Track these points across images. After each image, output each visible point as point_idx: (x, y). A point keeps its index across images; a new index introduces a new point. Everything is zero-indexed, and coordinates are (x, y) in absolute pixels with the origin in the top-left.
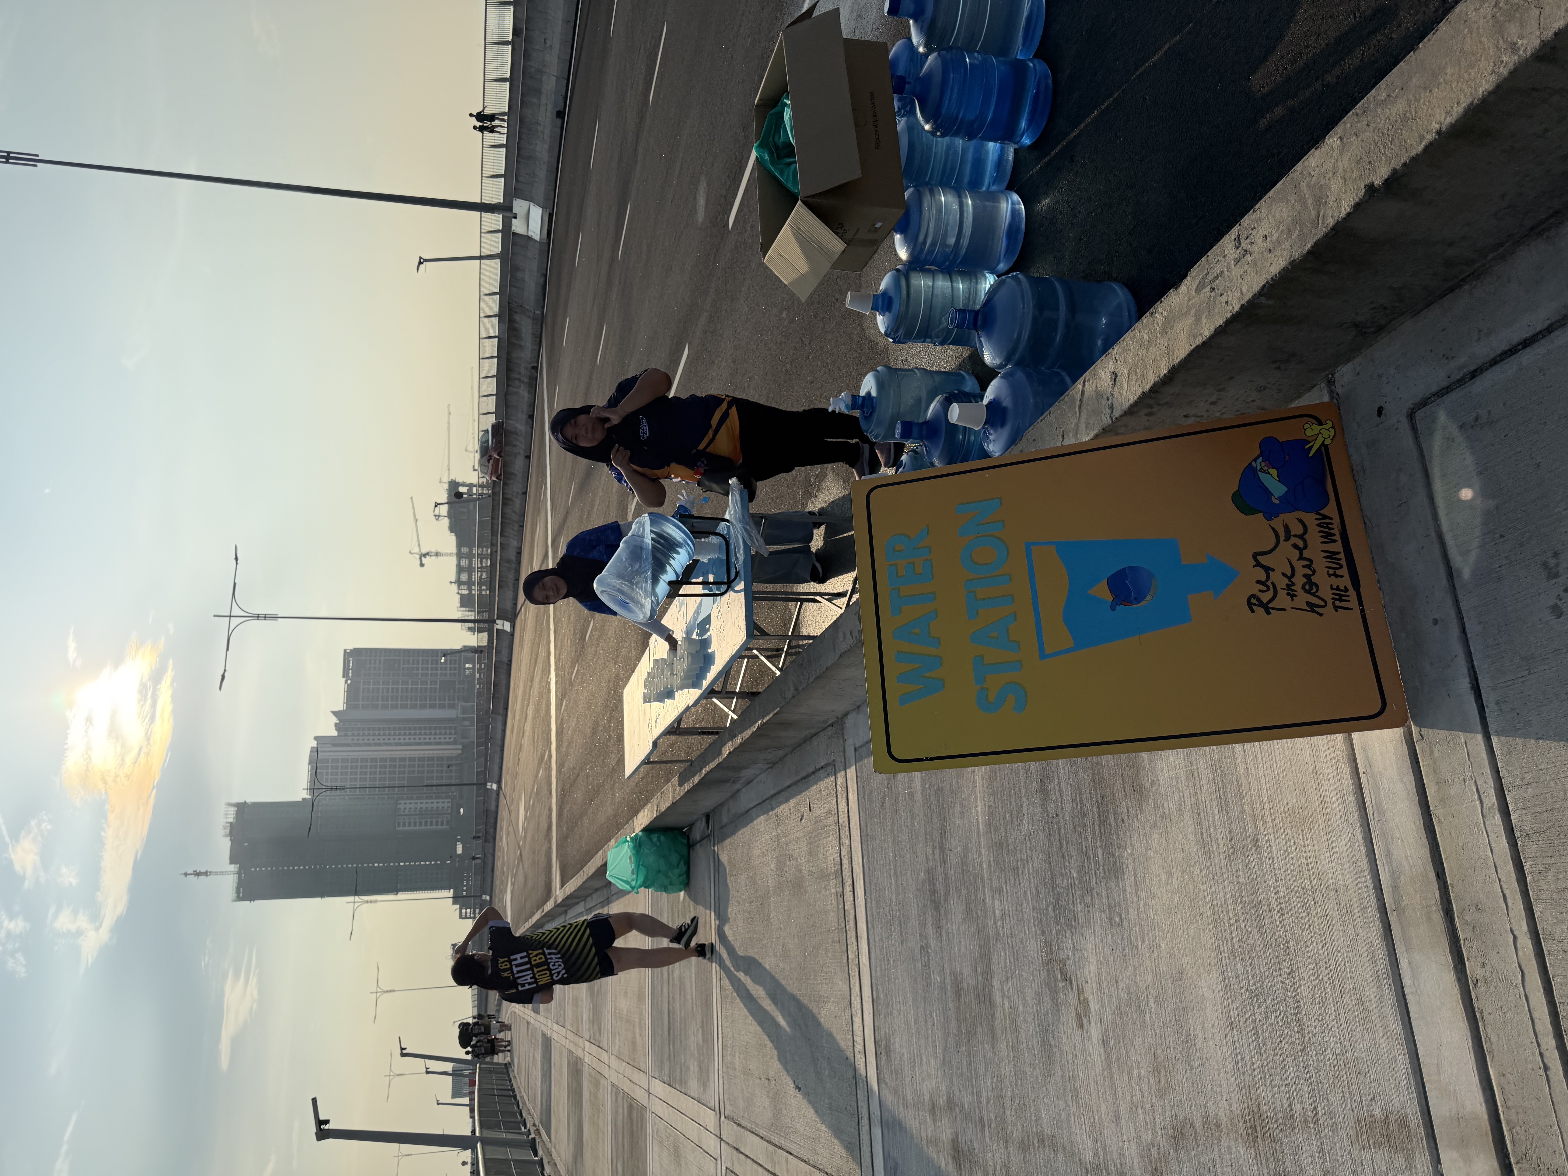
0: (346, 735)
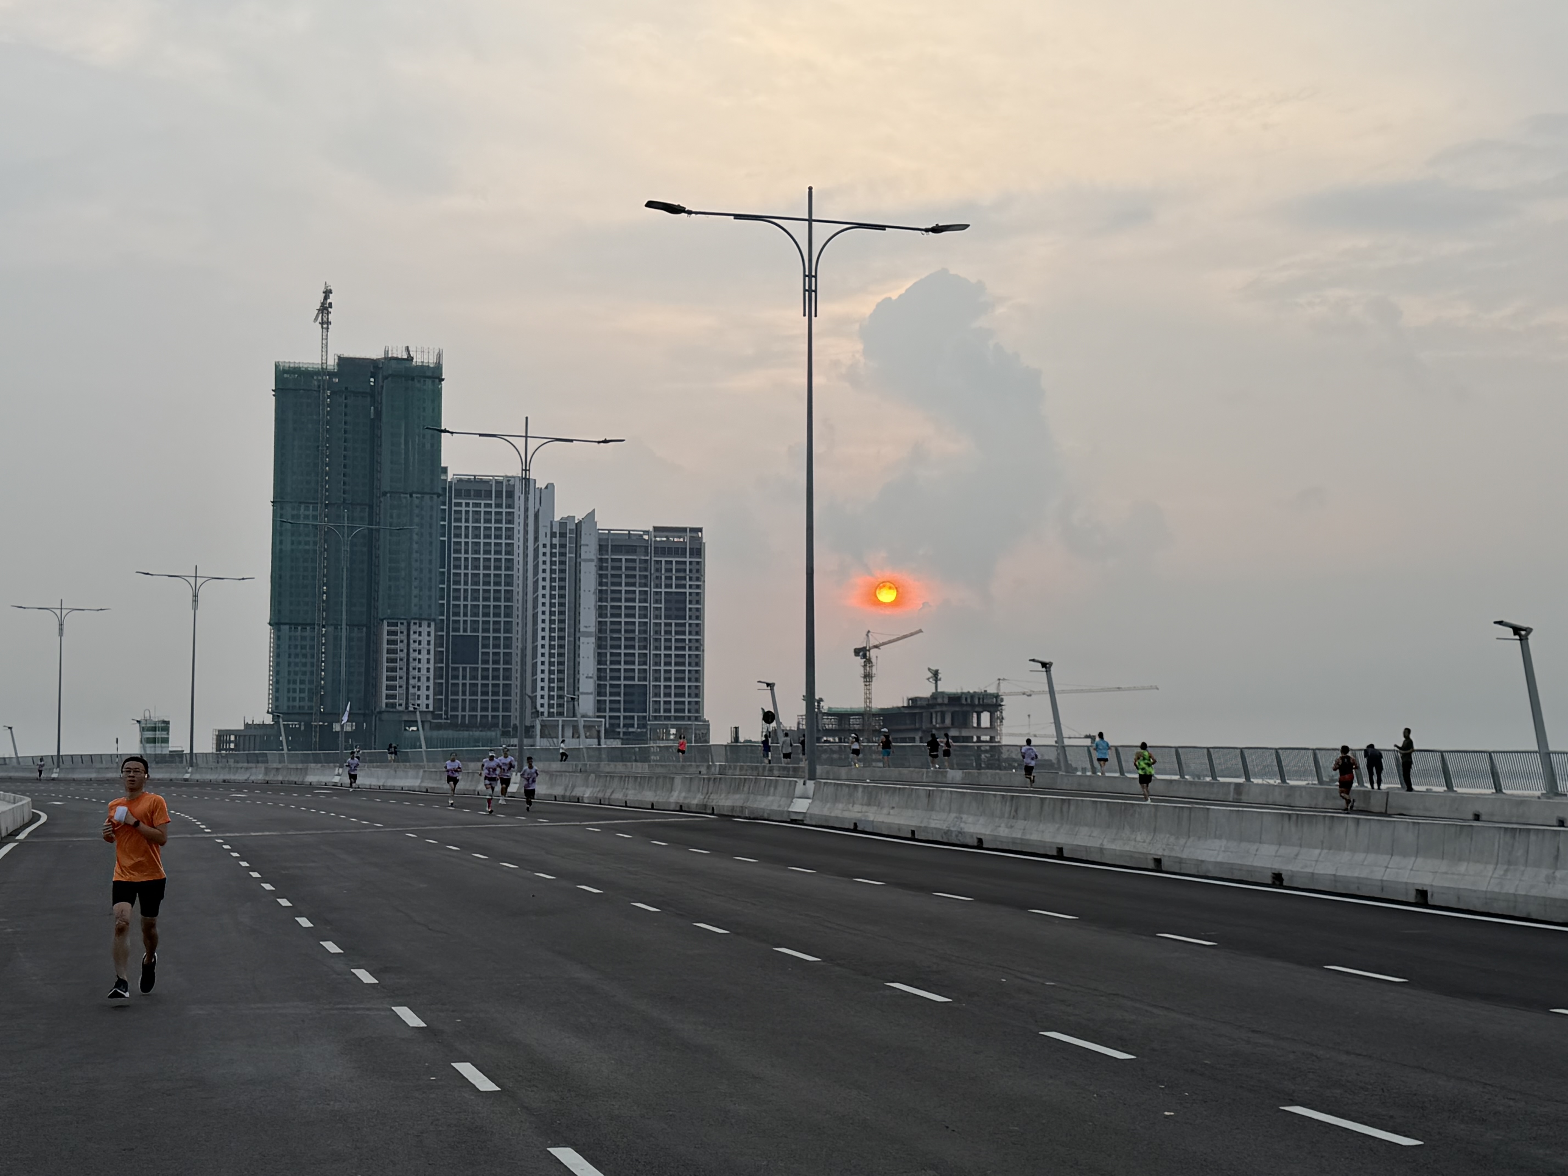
0: (553, 535)
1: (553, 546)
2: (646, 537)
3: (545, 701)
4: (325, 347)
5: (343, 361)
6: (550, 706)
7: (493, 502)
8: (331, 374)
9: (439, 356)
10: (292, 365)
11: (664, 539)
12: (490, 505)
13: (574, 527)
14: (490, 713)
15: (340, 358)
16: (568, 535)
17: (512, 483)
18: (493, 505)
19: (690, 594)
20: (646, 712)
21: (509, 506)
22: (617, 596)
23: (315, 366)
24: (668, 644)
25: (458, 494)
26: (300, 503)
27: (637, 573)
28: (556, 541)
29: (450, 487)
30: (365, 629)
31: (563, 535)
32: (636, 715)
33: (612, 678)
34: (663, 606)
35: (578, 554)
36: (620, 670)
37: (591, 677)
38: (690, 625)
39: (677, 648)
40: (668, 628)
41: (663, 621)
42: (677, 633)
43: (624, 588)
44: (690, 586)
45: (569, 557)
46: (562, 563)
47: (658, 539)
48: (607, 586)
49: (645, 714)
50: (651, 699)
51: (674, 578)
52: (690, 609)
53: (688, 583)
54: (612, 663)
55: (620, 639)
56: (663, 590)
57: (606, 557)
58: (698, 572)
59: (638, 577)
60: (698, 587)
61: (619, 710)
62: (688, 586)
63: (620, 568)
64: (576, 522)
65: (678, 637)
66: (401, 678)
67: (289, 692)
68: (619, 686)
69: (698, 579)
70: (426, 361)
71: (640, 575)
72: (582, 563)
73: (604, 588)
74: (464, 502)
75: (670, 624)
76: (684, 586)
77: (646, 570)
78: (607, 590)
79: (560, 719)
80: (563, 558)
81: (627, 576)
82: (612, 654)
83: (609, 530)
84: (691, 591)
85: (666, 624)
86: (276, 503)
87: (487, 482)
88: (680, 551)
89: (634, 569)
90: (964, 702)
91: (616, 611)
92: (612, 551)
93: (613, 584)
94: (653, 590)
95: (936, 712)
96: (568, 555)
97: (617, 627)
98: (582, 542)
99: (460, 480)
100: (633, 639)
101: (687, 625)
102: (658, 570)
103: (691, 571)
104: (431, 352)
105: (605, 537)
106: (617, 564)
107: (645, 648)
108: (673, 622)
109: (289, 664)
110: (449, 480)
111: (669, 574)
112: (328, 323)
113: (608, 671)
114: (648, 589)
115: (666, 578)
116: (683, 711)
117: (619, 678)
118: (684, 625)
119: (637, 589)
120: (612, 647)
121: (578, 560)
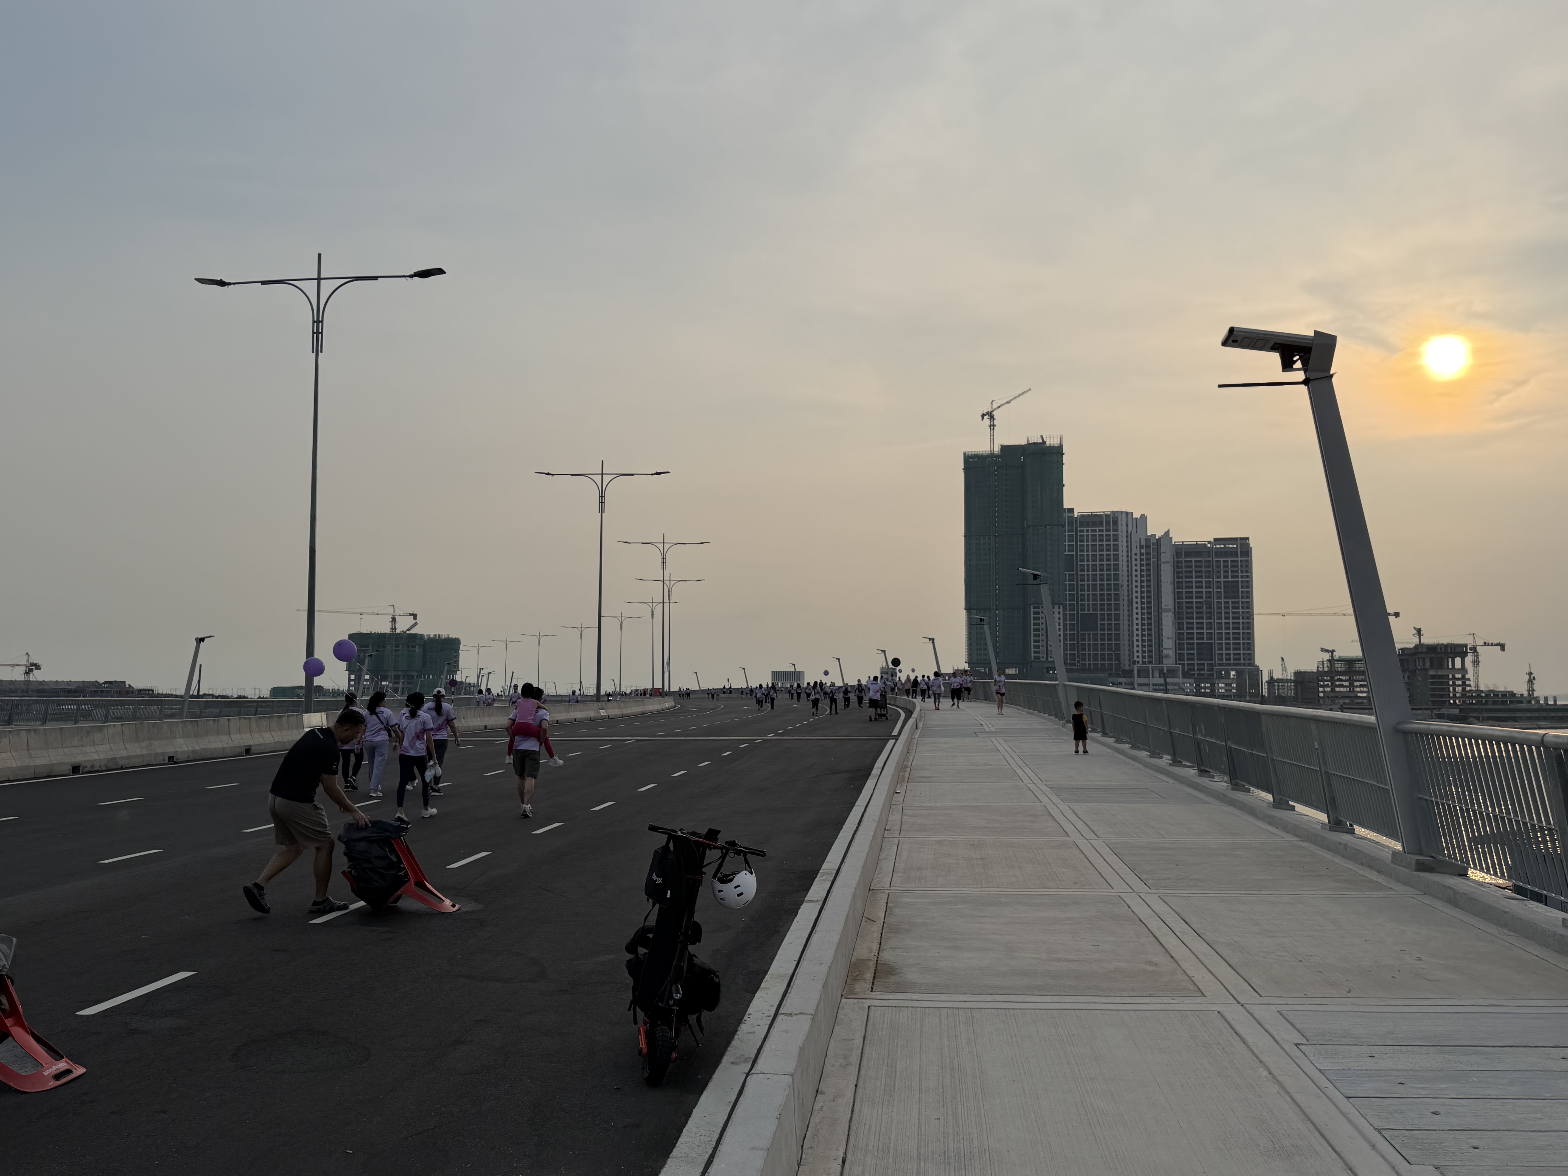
1: (1141, 554)
2: (1209, 546)
3: (1140, 654)
4: (992, 440)
5: (1004, 448)
6: (1144, 657)
7: (1104, 528)
8: (997, 456)
9: (1061, 439)
10: (973, 453)
11: (1222, 546)
12: (1102, 531)
13: (1155, 541)
14: (1107, 662)
15: (1002, 446)
16: (1151, 547)
17: (1116, 515)
18: (1104, 531)
19: (1242, 582)
20: (1213, 661)
21: (1115, 530)
22: (1189, 585)
23: (987, 453)
24: (1227, 615)
25: (1082, 525)
26: (981, 536)
27: (1204, 569)
28: (1143, 551)
29: (1076, 521)
30: (1021, 611)
31: (1148, 547)
32: (1206, 662)
33: (1188, 639)
34: (1222, 590)
35: (1158, 559)
36: (1193, 633)
37: (1170, 638)
38: (1242, 602)
39: (1233, 618)
40: (1227, 605)
41: (1223, 600)
42: (1233, 608)
43: (1194, 580)
44: (1242, 577)
45: (1153, 561)
46: (1148, 565)
47: (1218, 546)
48: (1182, 578)
49: (1211, 662)
50: (1217, 652)
51: (1230, 571)
52: (1242, 592)
53: (1240, 574)
54: (1188, 628)
55: (1193, 613)
56: (1222, 580)
57: (1181, 559)
58: (1247, 567)
59: (1204, 572)
60: (1247, 577)
61: (1193, 660)
62: (1240, 577)
63: (1191, 567)
64: (1157, 538)
65: (1234, 611)
66: (1043, 640)
67: (977, 650)
68: (1193, 644)
69: (1247, 572)
70: (1052, 443)
71: (1205, 571)
72: (1162, 565)
73: (1180, 580)
74: (1085, 529)
75: (1228, 602)
76: (1237, 577)
77: (1209, 567)
78: (1182, 582)
79: (1150, 666)
80: (1148, 562)
81: (1196, 572)
82: (1187, 623)
83: (1183, 542)
84: (1242, 579)
85: (1225, 602)
86: (968, 536)
87: (1100, 516)
88: (1233, 553)
89: (1201, 566)
90: (1439, 650)
91: (1189, 595)
92: (1185, 556)
93: (1187, 577)
94: (1215, 580)
95: (1419, 658)
96: (1152, 560)
97: (1190, 605)
98: (1162, 551)
99: (1083, 516)
100: (1202, 613)
101: (1240, 602)
102: (1218, 567)
103: (1242, 566)
104: (1055, 438)
105: (1180, 547)
106: (1189, 564)
107: (1210, 618)
108: (1230, 601)
109: (977, 633)
110: (1076, 516)
111: (1226, 569)
112: (994, 426)
113: (1185, 634)
114: (1211, 580)
115: (1224, 572)
116: (1240, 659)
117: (1193, 639)
118: (1238, 602)
119: (1204, 580)
120: (1187, 618)
121: (1159, 563)
